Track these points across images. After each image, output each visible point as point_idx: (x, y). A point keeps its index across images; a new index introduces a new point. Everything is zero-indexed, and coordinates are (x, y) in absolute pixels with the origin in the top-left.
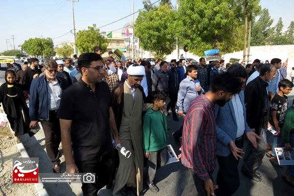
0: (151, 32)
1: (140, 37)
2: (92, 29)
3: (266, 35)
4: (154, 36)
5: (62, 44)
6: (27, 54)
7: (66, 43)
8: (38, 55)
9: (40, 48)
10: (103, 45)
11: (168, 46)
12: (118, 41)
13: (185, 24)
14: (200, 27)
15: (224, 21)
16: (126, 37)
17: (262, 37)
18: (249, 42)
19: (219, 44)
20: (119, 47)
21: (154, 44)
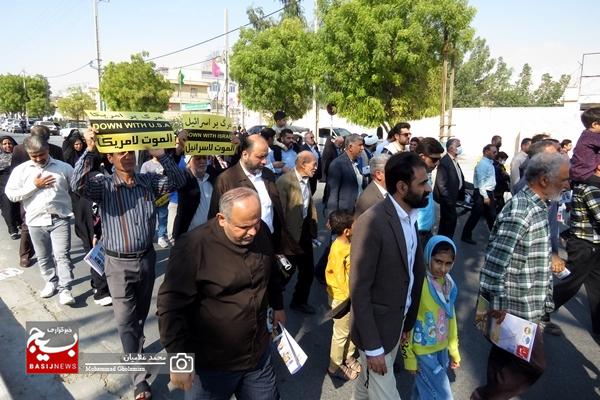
0: (264, 70)
2: (140, 60)
3: (481, 87)
4: (270, 79)
5: (69, 89)
7: (80, 88)
8: (13, 113)
9: (17, 97)
10: (161, 93)
11: (296, 102)
12: (194, 88)
13: (331, 59)
14: (361, 67)
15: (413, 57)
16: (211, 81)
17: (475, 90)
18: (451, 100)
19: (395, 101)
20: (195, 100)
21: (270, 96)
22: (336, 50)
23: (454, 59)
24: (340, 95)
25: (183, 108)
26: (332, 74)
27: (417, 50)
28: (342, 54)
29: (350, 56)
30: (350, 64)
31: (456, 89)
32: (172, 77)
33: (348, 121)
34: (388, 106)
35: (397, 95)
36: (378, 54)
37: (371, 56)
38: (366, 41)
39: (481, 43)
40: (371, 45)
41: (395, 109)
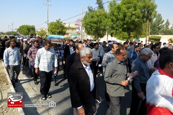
0: (92, 24)
1: (85, 27)
2: (58, 21)
3: (159, 29)
4: (94, 27)
5: (40, 29)
6: (20, 34)
7: (43, 29)
8: (26, 35)
9: (27, 31)
10: (64, 30)
11: (101, 33)
12: (73, 29)
13: (112, 20)
14: (121, 23)
15: (137, 20)
16: (77, 27)
17: (157, 30)
18: (149, 33)
19: (131, 33)
20: (73, 32)
21: (94, 31)
22: (114, 18)
23: (150, 20)
24: (115, 31)
25: (70, 34)
26: (112, 25)
27: (138, 17)
28: (116, 19)
29: (118, 20)
30: (118, 22)
31: (151, 29)
32: (67, 26)
33: (117, 39)
34: (129, 34)
35: (132, 31)
36: (127, 19)
37: (124, 20)
38: (123, 15)
39: (160, 15)
40: (125, 16)
41: (131, 35)
